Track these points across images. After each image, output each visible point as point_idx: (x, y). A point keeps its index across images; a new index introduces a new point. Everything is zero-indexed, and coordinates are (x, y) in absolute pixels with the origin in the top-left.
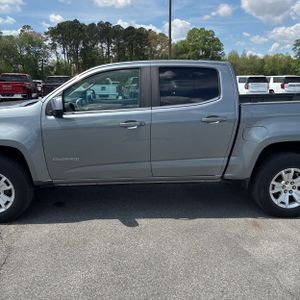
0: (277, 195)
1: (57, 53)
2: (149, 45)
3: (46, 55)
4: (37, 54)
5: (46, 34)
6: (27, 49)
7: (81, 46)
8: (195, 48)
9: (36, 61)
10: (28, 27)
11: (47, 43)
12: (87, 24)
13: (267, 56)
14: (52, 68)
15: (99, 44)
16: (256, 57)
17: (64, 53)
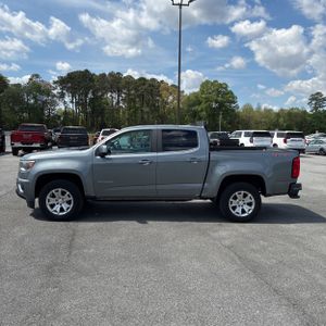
0: (234, 208)
1: (65, 103)
2: (160, 96)
3: (54, 104)
4: (45, 103)
5: (55, 83)
6: (34, 98)
7: (90, 95)
8: (207, 100)
9: (42, 109)
10: (37, 76)
11: (55, 92)
12: (97, 74)
13: (282, 110)
14: (59, 117)
15: (109, 94)
16: (271, 110)
17: (72, 102)
